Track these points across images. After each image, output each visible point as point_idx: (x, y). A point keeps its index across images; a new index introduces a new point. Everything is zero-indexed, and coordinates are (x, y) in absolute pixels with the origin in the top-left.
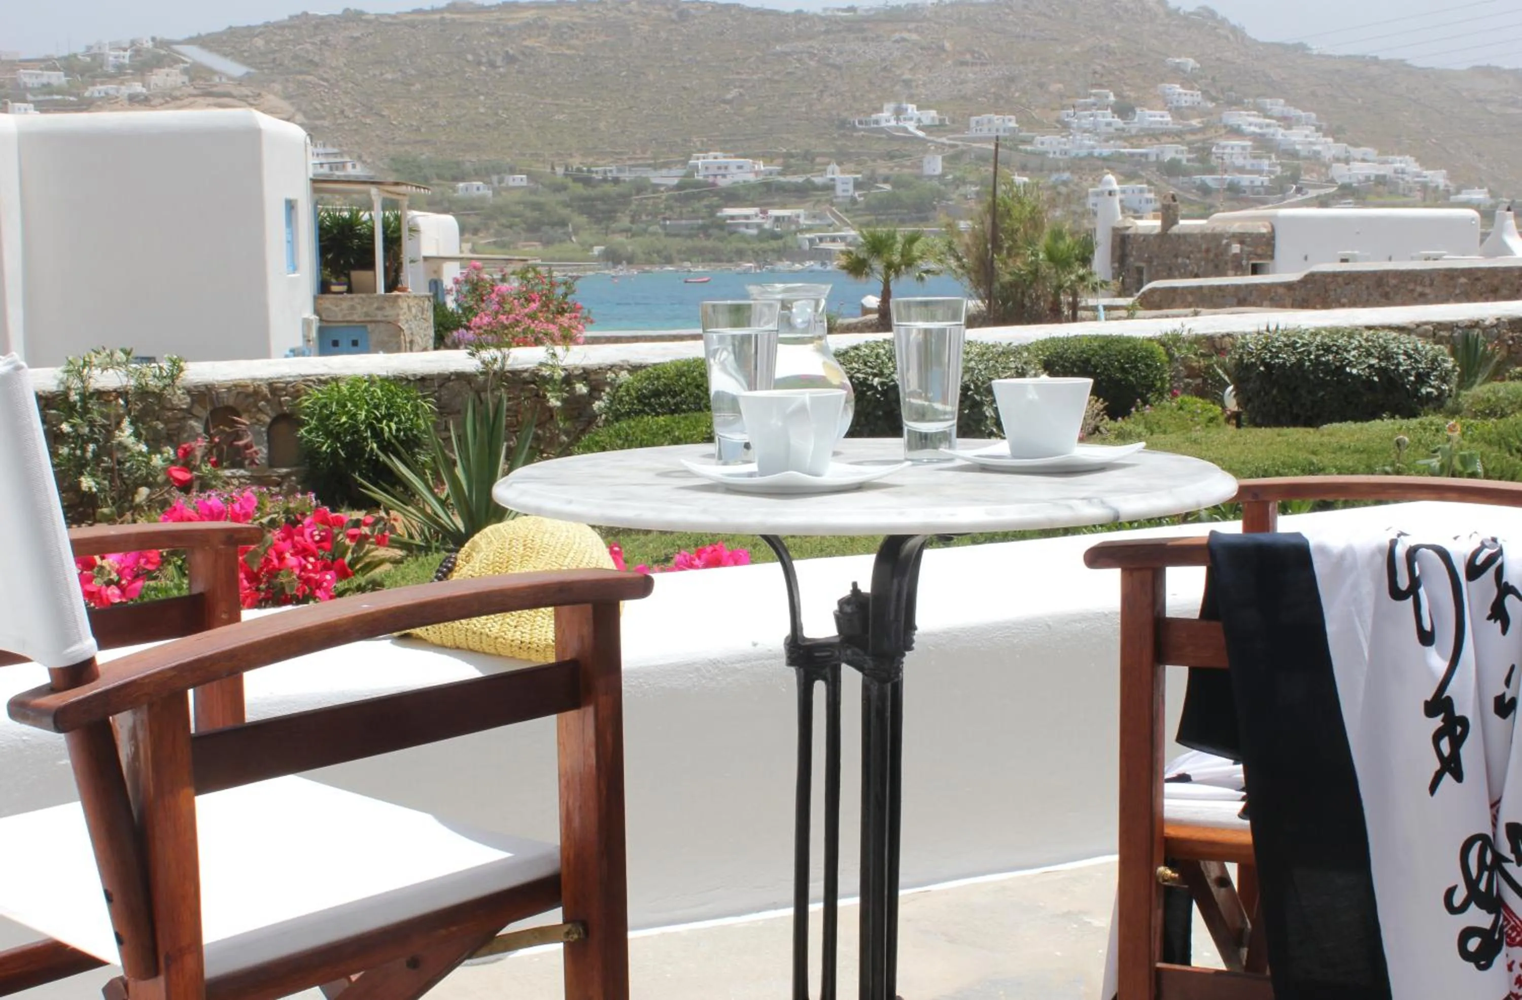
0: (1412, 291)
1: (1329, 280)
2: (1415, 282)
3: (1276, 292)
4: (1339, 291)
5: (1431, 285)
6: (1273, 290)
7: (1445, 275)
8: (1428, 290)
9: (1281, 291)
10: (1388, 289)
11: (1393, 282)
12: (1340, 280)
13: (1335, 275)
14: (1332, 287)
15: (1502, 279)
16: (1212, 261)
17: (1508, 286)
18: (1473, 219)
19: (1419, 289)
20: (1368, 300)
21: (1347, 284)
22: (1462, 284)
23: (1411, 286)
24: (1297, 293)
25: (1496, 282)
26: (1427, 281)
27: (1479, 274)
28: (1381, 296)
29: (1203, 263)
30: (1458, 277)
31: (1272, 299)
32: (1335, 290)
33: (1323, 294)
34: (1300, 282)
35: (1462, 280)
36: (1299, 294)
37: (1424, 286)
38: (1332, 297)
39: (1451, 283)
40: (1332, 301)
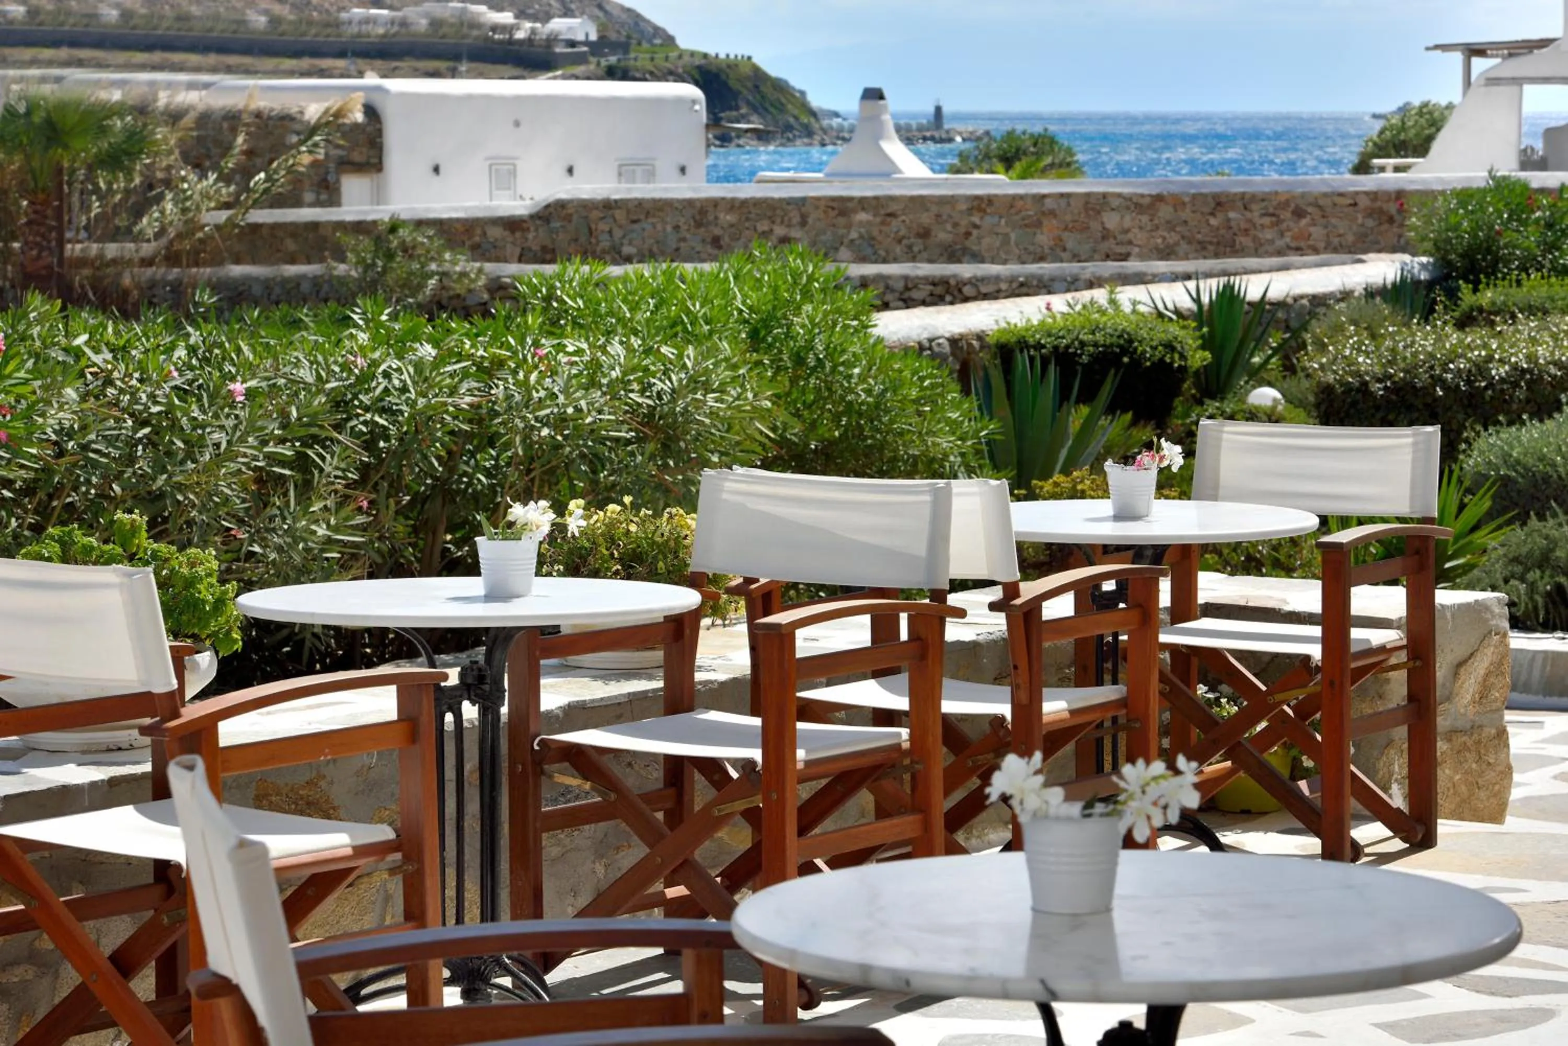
1: (595, 214)
5: (803, 223)
6: (478, 231)
8: (795, 233)
9: (495, 233)
10: (717, 231)
13: (608, 206)
15: (938, 216)
17: (949, 227)
18: (694, 102)
19: (780, 231)
22: (861, 224)
23: (763, 226)
24: (531, 236)
25: (926, 219)
27: (893, 208)
30: (855, 211)
32: (610, 232)
33: (583, 239)
34: (532, 217)
35: (862, 216)
36: (535, 239)
37: (789, 226)
38: (605, 244)
39: (841, 221)
40: (604, 252)
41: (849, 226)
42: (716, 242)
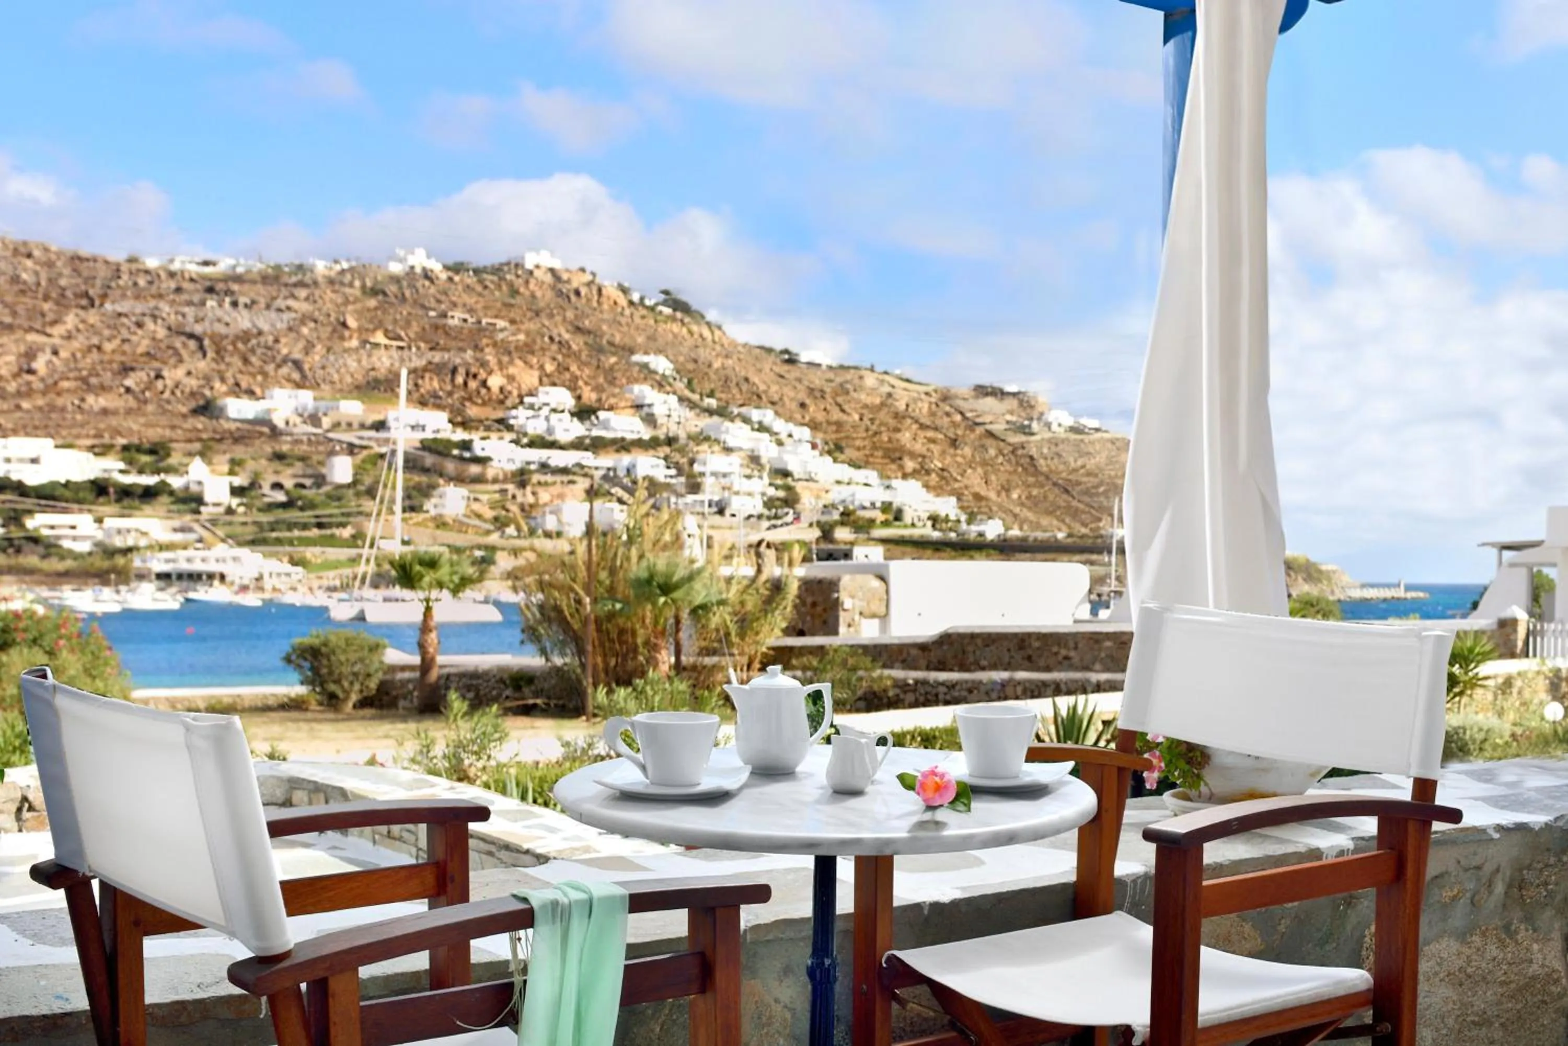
0: (1056, 654)
1: (967, 641)
2: (1059, 645)
3: (908, 654)
4: (978, 653)
5: (1076, 648)
6: (903, 651)
7: (1091, 638)
8: (1072, 654)
9: (914, 652)
10: (1030, 652)
11: (1036, 644)
12: (979, 642)
13: (973, 636)
14: (970, 649)
16: (820, 616)
19: (1064, 652)
20: (1009, 664)
21: (987, 646)
22: (1108, 648)
23: (1055, 649)
24: (932, 654)
26: (1071, 644)
28: (1023, 658)
29: (808, 618)
30: (1104, 640)
31: (904, 661)
32: (974, 652)
33: (960, 656)
34: (935, 643)
35: (1108, 644)
36: (934, 656)
37: (1069, 649)
38: (971, 659)
39: (1096, 647)
40: (971, 664)
41: (1100, 650)
42: (1029, 658)
